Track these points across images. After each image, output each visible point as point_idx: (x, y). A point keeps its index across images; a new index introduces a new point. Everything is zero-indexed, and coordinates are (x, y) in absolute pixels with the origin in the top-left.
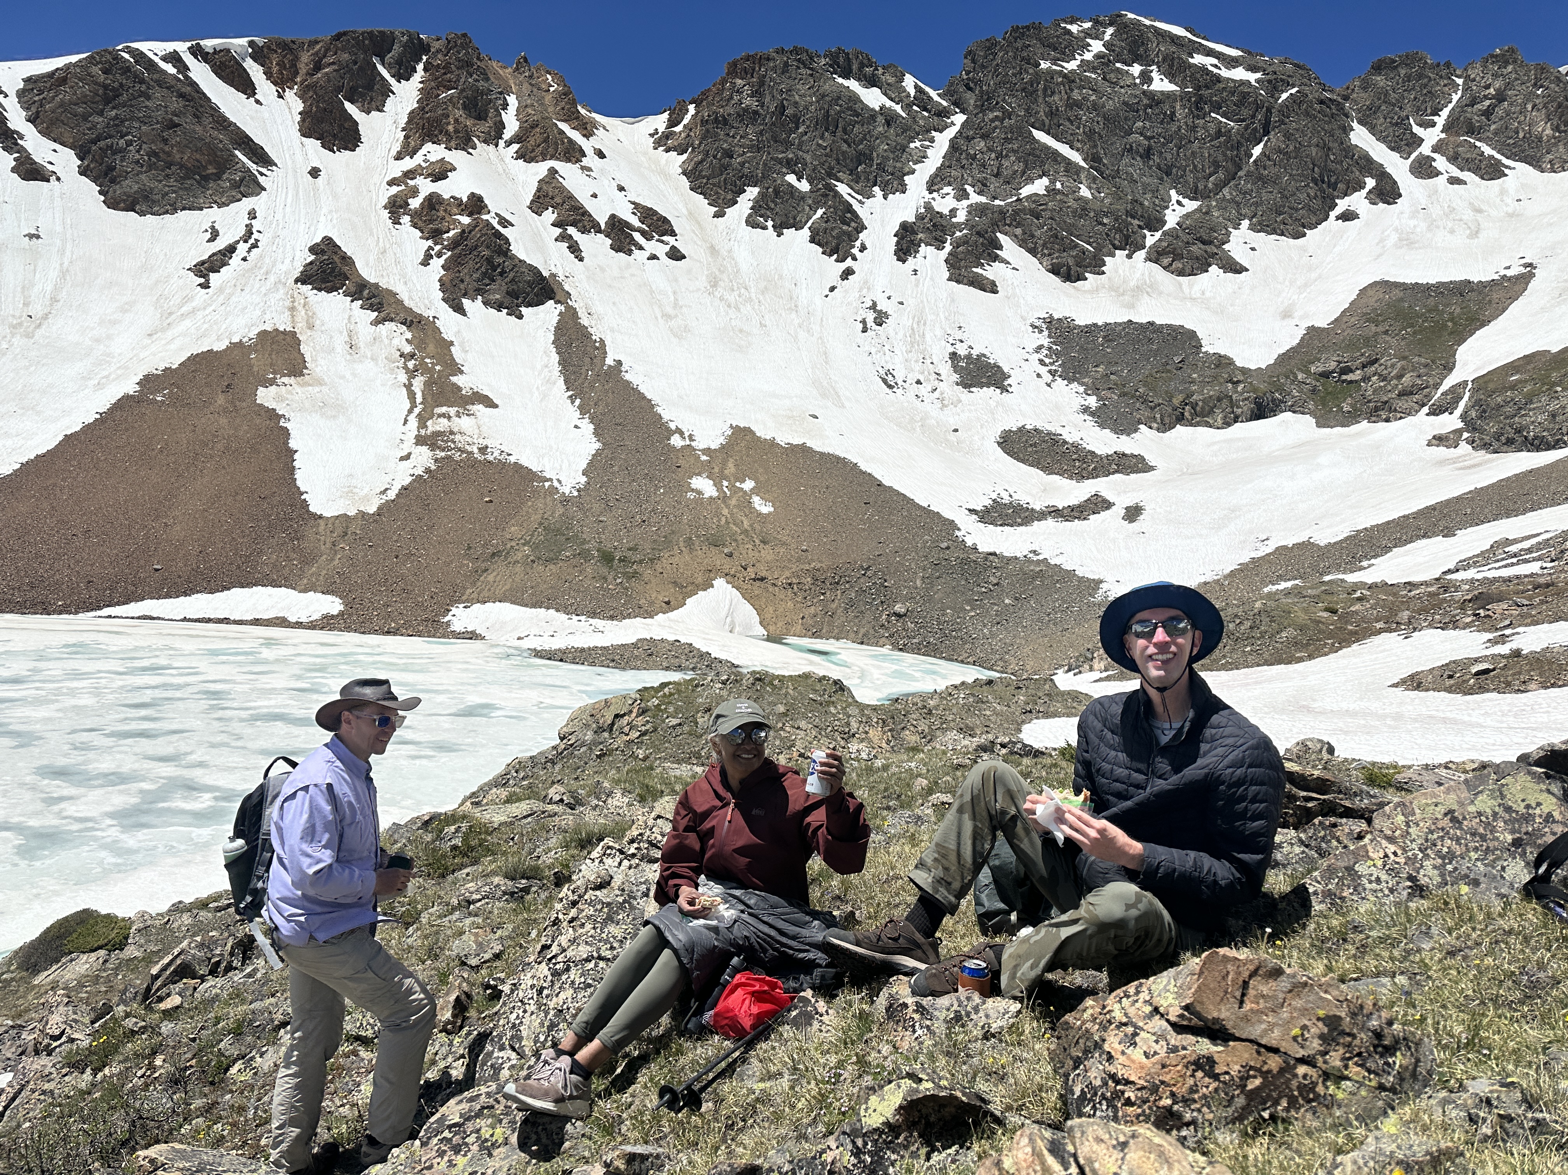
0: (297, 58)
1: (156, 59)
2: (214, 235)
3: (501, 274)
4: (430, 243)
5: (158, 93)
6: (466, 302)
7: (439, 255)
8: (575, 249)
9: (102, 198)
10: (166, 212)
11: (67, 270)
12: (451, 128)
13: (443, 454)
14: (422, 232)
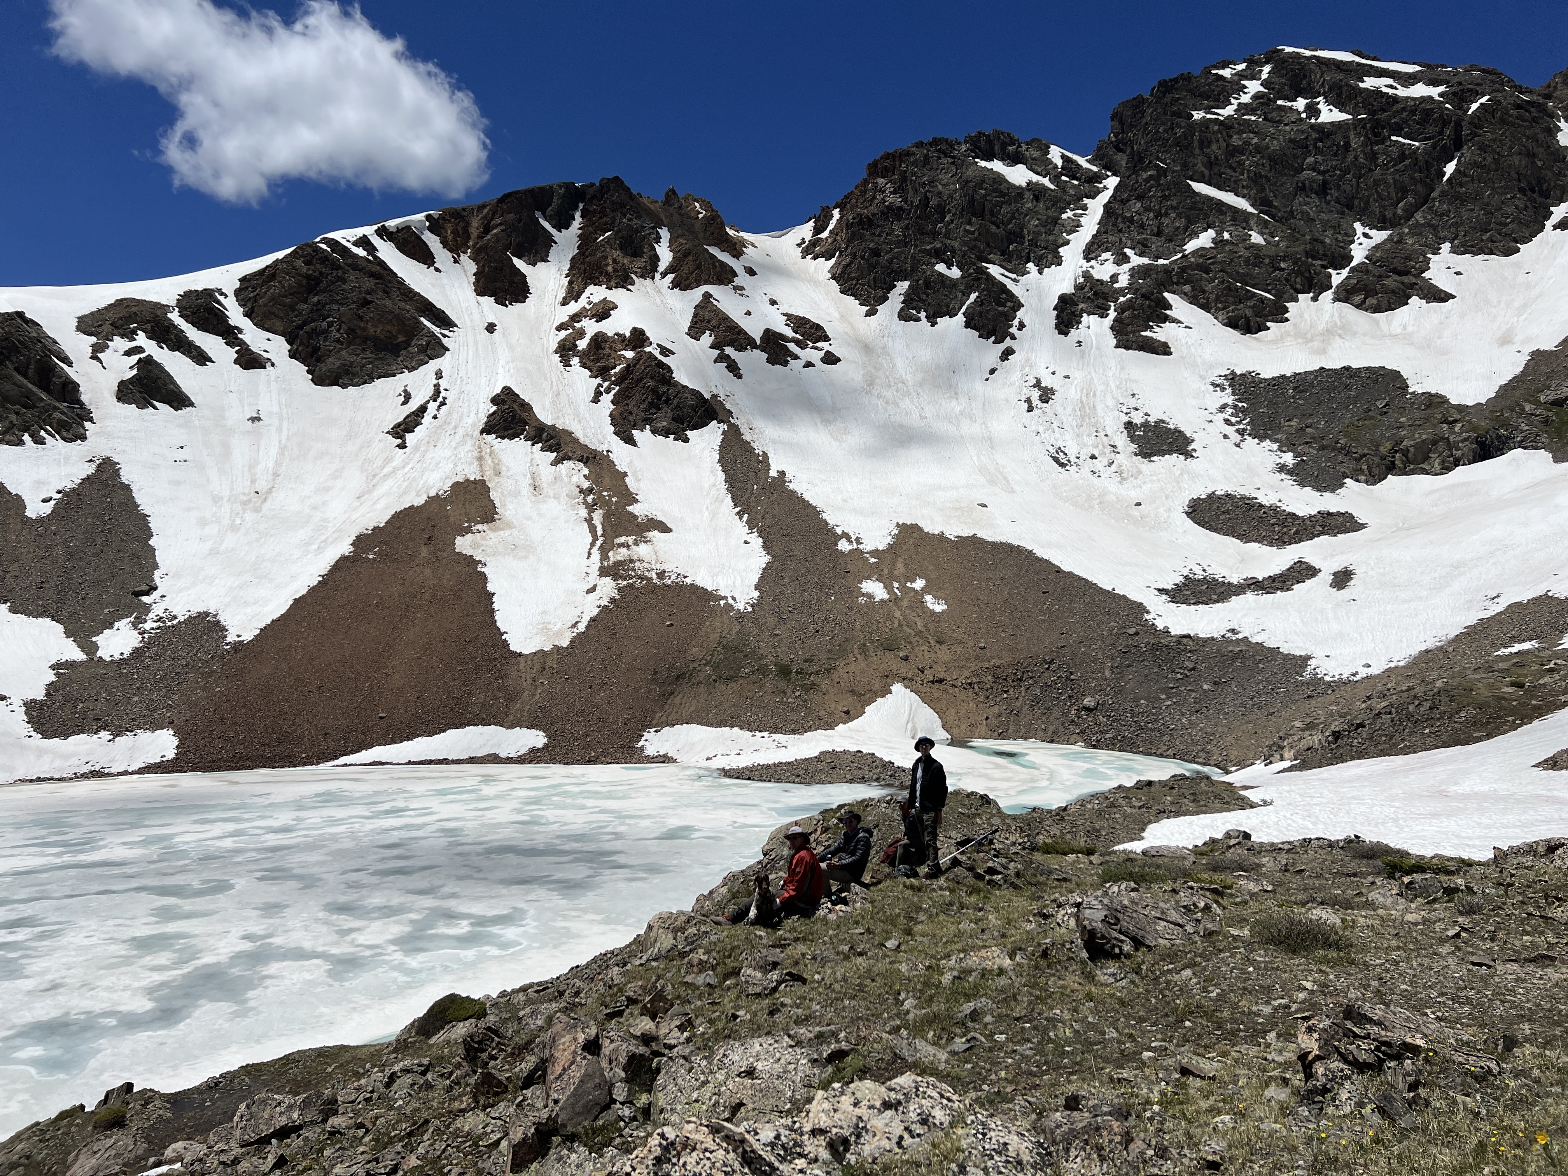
0: (468, 224)
1: (349, 245)
2: (407, 397)
3: (667, 402)
4: (599, 380)
5: (352, 276)
6: (635, 433)
7: (608, 391)
8: (733, 368)
9: (310, 377)
10: (365, 383)
11: (285, 446)
12: (610, 269)
13: (625, 583)
14: (591, 371)
